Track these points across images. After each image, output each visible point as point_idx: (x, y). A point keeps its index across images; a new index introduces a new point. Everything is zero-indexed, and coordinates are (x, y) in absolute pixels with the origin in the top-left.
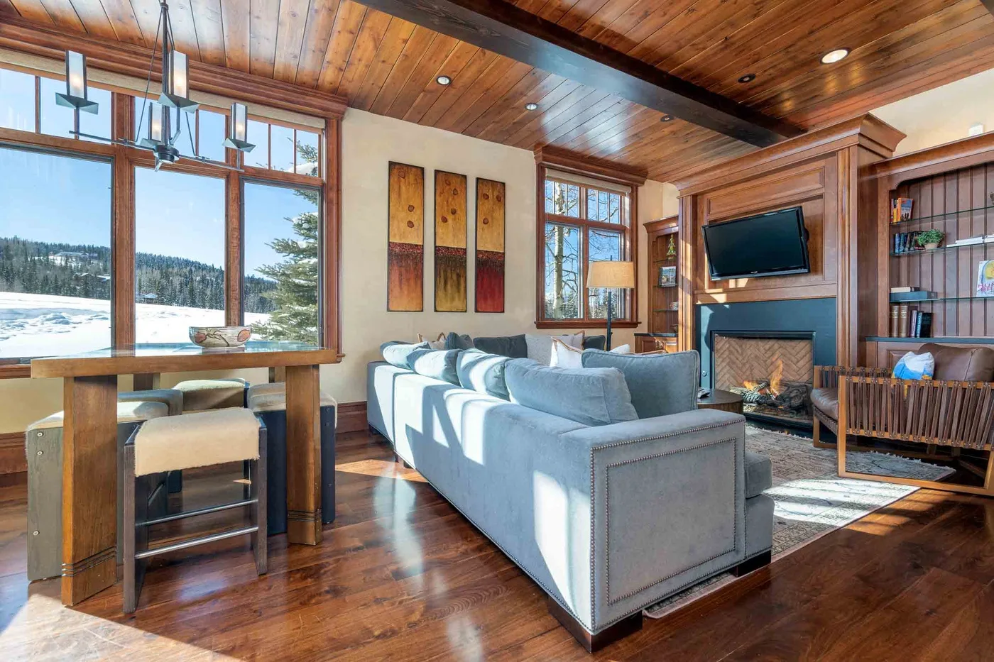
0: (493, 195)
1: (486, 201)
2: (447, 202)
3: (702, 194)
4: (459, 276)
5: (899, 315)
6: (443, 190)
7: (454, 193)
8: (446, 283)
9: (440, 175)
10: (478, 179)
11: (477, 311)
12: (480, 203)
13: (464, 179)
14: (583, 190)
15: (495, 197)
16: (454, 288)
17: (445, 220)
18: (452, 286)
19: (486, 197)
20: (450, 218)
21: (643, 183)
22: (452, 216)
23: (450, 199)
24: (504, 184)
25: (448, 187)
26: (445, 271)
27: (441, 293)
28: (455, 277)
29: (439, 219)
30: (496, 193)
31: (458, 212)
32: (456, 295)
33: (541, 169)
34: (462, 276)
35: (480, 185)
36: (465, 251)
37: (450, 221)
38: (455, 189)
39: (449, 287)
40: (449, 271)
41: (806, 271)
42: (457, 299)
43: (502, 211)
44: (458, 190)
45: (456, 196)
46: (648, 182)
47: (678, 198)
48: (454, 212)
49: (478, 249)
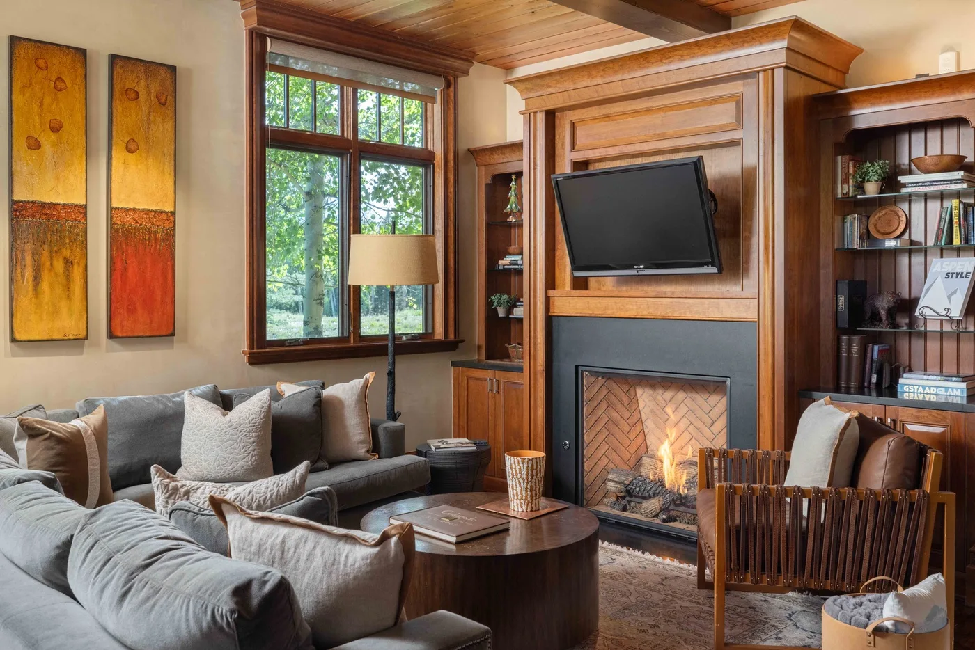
0: (149, 93)
1: (133, 104)
2: (41, 104)
3: (563, 109)
4: (69, 263)
5: (849, 351)
6: (31, 79)
7: (55, 87)
8: (37, 278)
9: (21, 50)
10: (114, 59)
11: (111, 336)
12: (118, 107)
13: (78, 57)
14: (348, 91)
15: (153, 95)
16: (59, 290)
17: (35, 145)
18: (52, 286)
19: (133, 95)
20: (47, 140)
21: (466, 73)
22: (53, 136)
23: (47, 100)
24: (173, 69)
25: (41, 75)
26: (35, 254)
27: (25, 301)
28: (59, 265)
29: (20, 143)
30: (155, 88)
31: (66, 126)
32: (63, 304)
33: (257, 38)
34: (76, 261)
35: (118, 70)
36: (83, 209)
37: (47, 147)
38: (59, 79)
39: (45, 286)
40: (46, 253)
41: (715, 270)
42: (64, 311)
43: (169, 126)
44: (67, 80)
45: (60, 95)
46: (476, 69)
47: (521, 113)
48: (56, 129)
49: (115, 205)
